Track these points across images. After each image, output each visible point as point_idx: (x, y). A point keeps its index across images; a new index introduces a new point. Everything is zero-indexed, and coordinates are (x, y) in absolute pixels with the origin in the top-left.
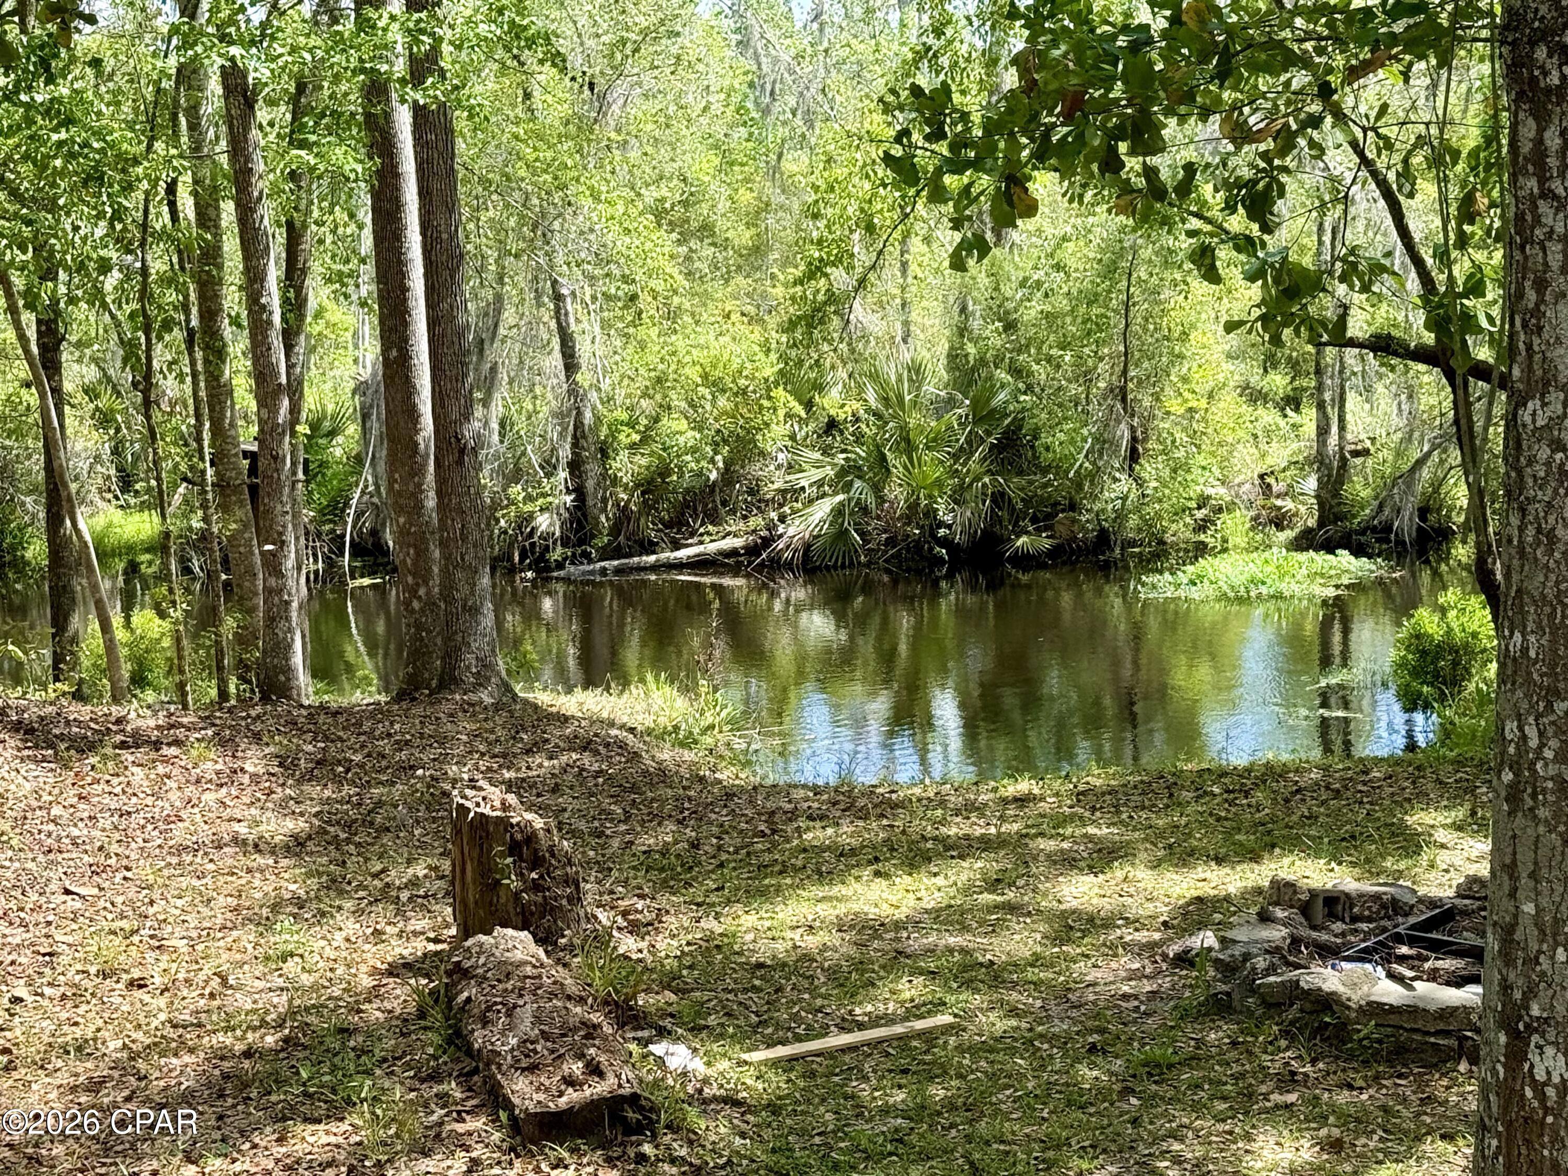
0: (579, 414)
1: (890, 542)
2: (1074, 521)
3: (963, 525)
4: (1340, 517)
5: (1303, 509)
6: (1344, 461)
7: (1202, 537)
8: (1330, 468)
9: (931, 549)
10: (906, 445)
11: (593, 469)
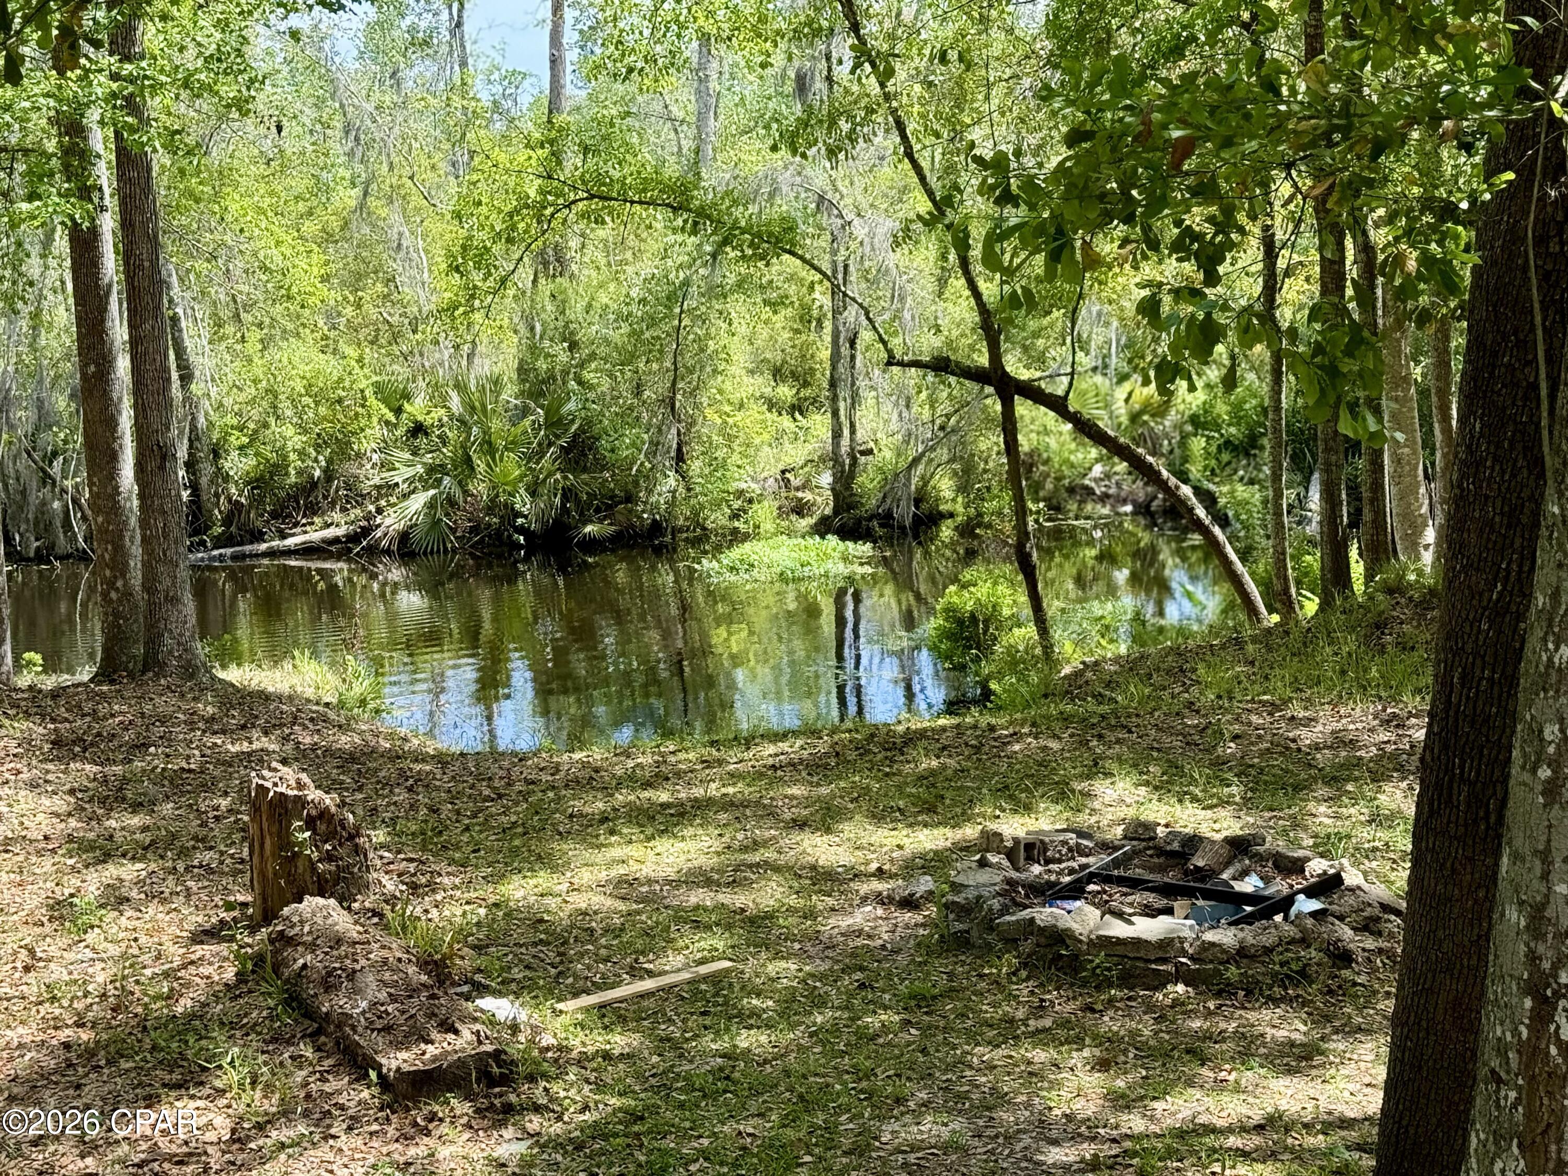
0: (194, 419)
1: (474, 530)
2: (630, 511)
3: (537, 515)
4: (851, 507)
5: (819, 499)
6: (854, 461)
7: (736, 524)
8: (843, 465)
9: (510, 536)
10: (489, 447)
11: (207, 469)
